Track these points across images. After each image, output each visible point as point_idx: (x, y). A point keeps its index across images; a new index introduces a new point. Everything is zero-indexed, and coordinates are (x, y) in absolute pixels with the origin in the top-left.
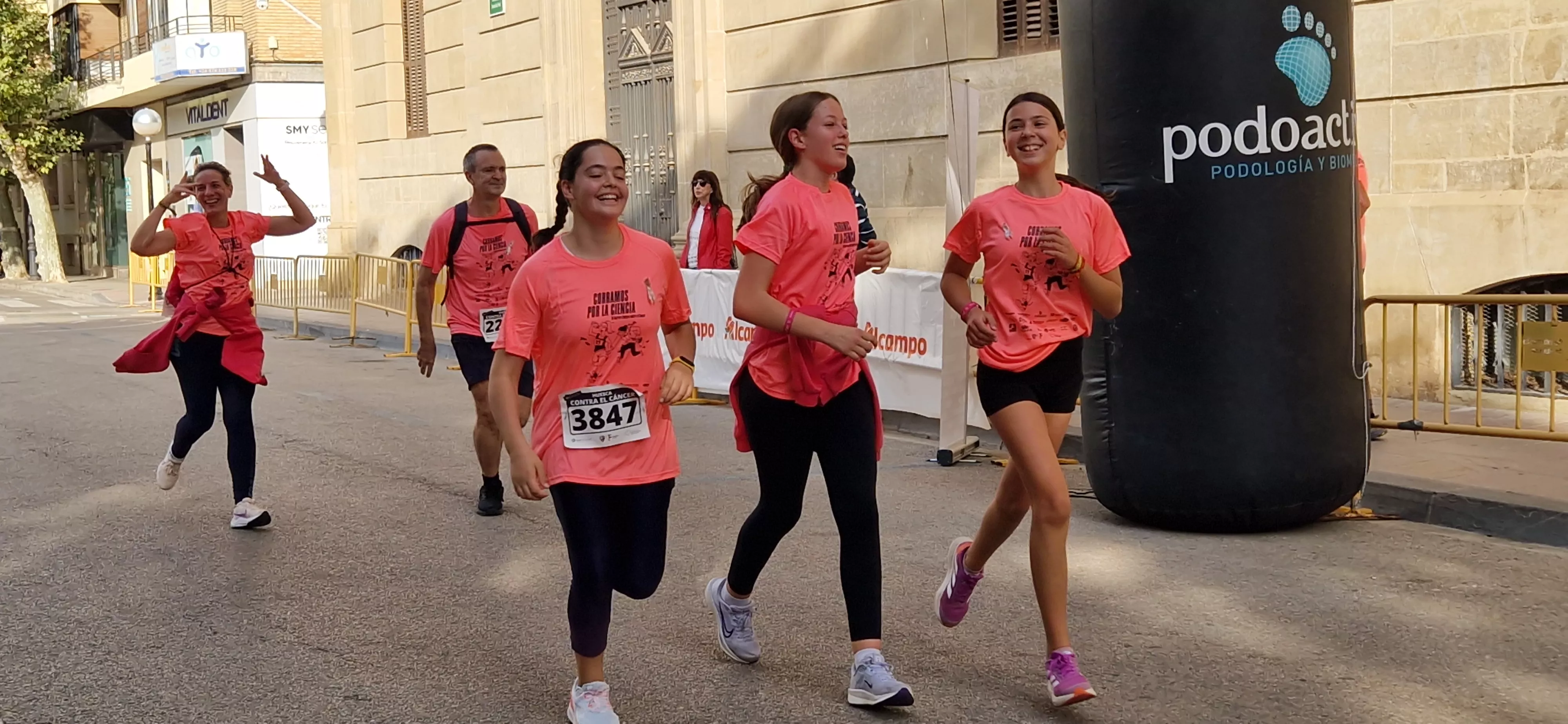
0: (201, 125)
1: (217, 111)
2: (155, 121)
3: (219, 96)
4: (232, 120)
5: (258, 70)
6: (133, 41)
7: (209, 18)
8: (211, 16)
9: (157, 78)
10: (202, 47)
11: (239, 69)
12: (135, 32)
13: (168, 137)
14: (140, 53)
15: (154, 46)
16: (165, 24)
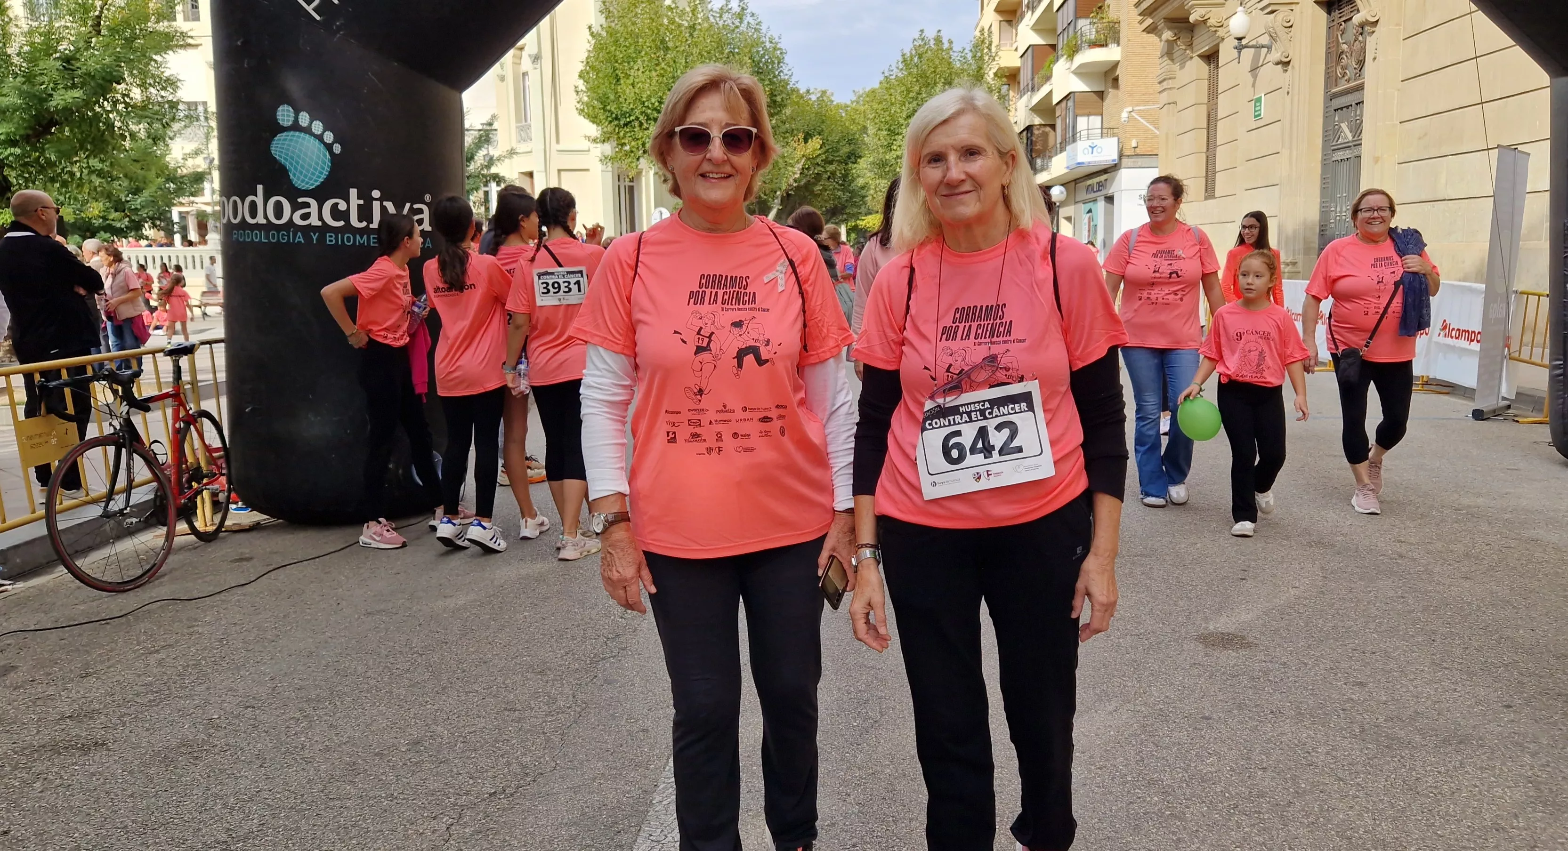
0: (1093, 195)
1: (1101, 185)
2: (1062, 193)
3: (1103, 178)
4: (1110, 192)
5: (1125, 161)
6: (1058, 146)
7: (1100, 131)
8: (1102, 128)
9: (1068, 167)
10: (1093, 148)
11: (1114, 160)
12: (1059, 140)
13: (1076, 203)
14: (1061, 151)
15: (1067, 148)
16: (1074, 135)
